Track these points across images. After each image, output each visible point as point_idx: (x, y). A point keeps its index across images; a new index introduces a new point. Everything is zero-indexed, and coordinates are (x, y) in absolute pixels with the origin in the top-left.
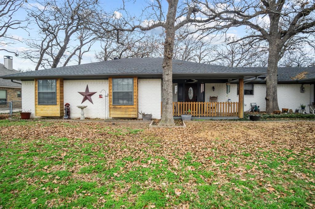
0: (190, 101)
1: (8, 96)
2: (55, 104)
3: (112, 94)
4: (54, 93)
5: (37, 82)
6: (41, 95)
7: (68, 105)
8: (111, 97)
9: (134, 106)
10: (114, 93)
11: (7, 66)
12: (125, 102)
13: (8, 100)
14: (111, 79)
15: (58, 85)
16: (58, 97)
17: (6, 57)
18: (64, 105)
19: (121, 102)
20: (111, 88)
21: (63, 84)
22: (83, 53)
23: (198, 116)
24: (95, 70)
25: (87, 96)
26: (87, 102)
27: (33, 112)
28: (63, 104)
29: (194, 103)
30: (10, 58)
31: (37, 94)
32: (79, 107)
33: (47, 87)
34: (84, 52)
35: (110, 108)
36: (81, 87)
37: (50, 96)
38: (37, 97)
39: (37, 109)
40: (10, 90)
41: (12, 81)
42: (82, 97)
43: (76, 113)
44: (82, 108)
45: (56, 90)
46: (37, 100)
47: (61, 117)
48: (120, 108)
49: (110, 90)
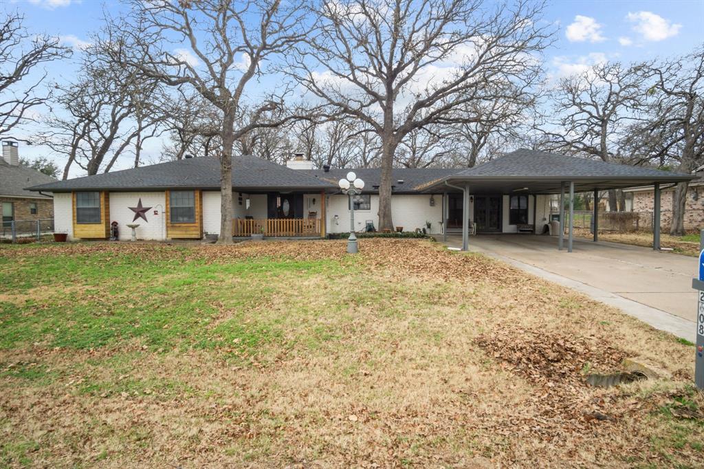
0: (286, 218)
1: (16, 212)
2: (98, 222)
3: (169, 210)
4: (98, 210)
5: (75, 195)
6: (81, 212)
7: (115, 224)
8: (169, 214)
9: (196, 225)
10: (172, 208)
11: (8, 159)
12: (186, 219)
13: (16, 218)
14: (168, 192)
15: (102, 199)
16: (103, 214)
17: (7, 144)
18: (111, 223)
19: (181, 219)
20: (168, 202)
21: (108, 198)
22: (143, 140)
23: (274, 236)
24: (149, 180)
25: (140, 212)
26: (140, 221)
27: (70, 233)
28: (109, 222)
29: (291, 220)
30: (14, 144)
31: (75, 210)
32: (130, 226)
33: (88, 201)
34: (145, 138)
35: (167, 227)
36: (132, 201)
37: (92, 212)
38: (76, 214)
39: (76, 229)
40: (19, 202)
41: (40, 193)
42: (134, 214)
43: (126, 234)
44: (133, 227)
45: (100, 205)
46: (76, 218)
47: (107, 239)
48: (180, 226)
49: (167, 205)
